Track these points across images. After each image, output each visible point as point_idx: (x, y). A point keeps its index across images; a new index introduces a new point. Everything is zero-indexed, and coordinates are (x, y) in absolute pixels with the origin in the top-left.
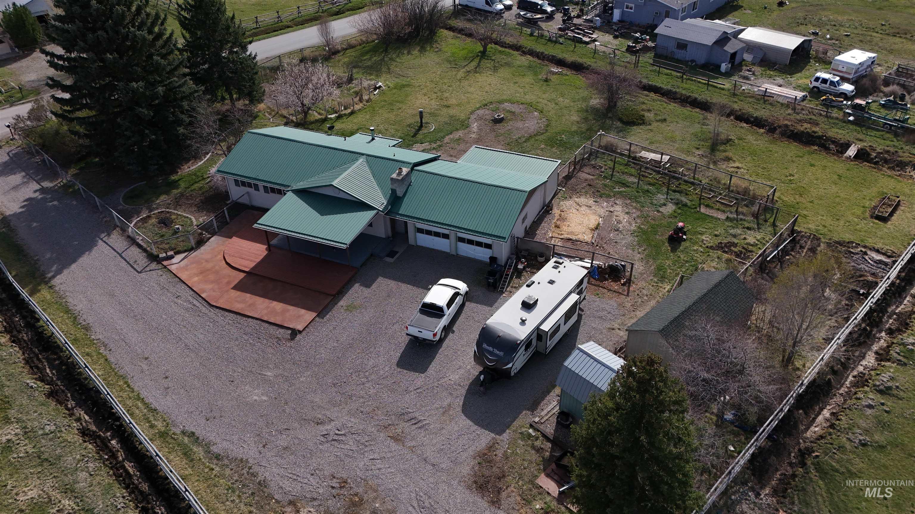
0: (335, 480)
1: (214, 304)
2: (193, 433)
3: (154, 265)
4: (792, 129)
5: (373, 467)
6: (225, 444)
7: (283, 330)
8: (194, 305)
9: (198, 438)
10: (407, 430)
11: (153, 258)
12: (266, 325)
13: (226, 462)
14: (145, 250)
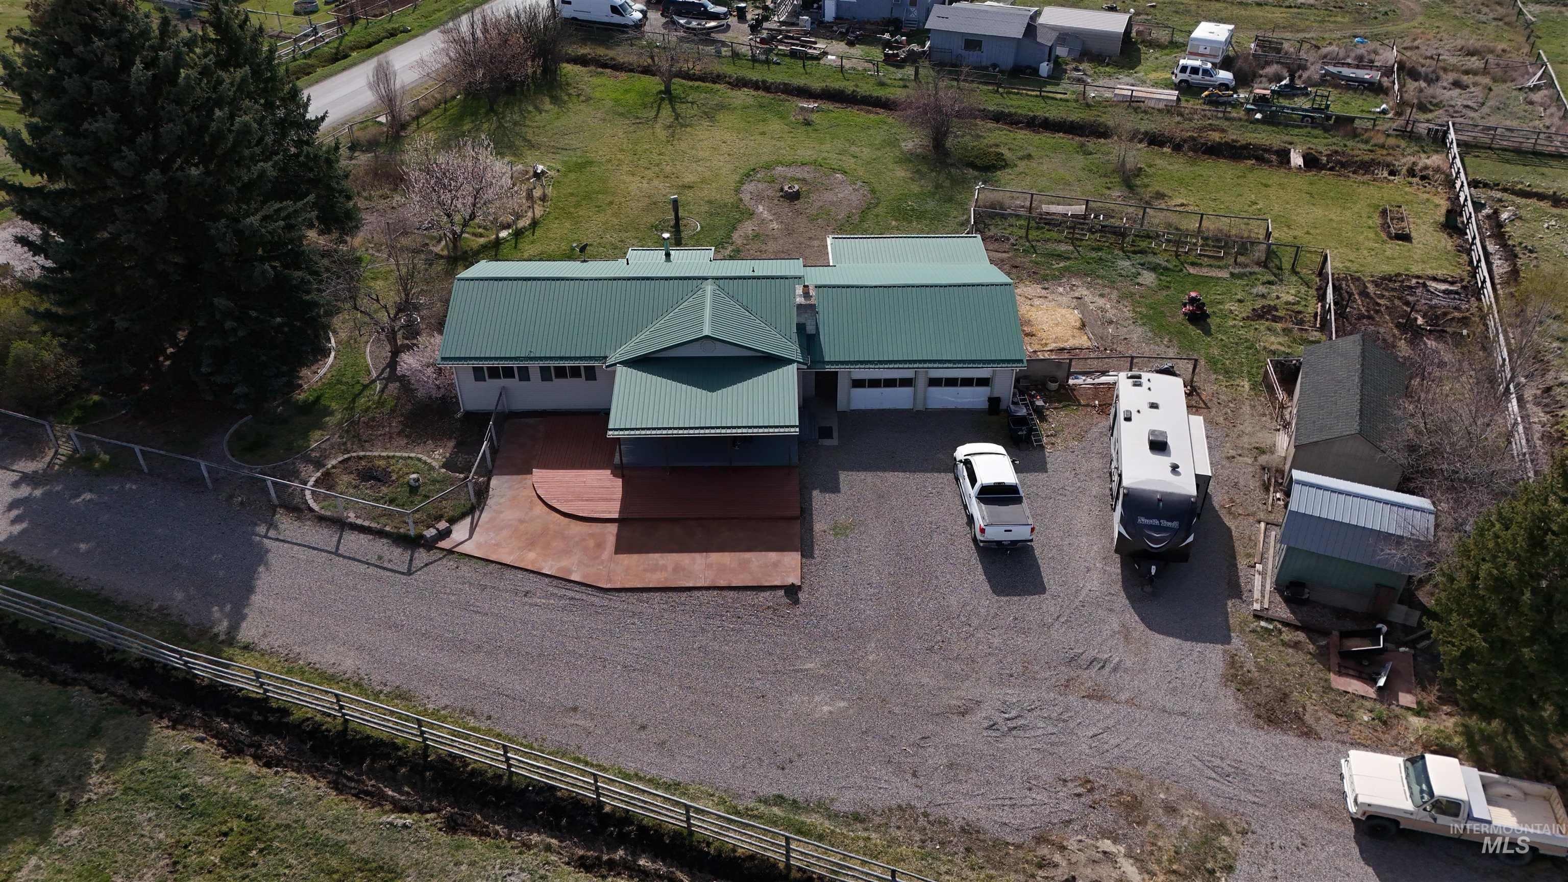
0: (1070, 784)
1: (609, 586)
2: (780, 797)
3: (422, 556)
4: (1203, 141)
5: (1106, 747)
6: (849, 795)
7: (768, 593)
8: (572, 599)
9: (795, 801)
10: (1100, 680)
11: (412, 542)
12: (732, 594)
13: (877, 820)
14: (380, 534)
